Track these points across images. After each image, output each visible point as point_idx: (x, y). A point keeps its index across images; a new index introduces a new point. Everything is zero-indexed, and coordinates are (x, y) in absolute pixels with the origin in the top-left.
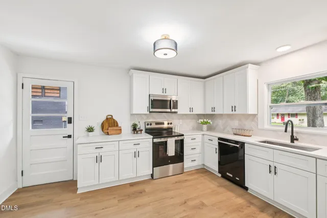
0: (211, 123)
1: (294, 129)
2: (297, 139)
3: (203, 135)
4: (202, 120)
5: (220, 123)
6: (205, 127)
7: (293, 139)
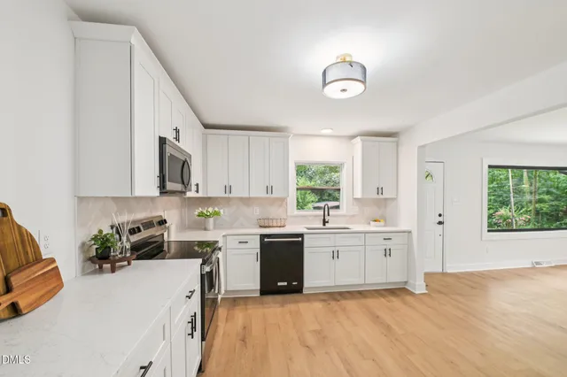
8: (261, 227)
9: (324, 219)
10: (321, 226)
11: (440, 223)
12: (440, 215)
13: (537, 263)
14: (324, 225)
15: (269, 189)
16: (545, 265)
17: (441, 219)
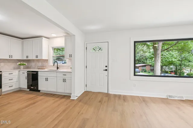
0: (26, 64)
1: (58, 65)
2: (59, 68)
3: (20, 71)
4: (20, 63)
5: (33, 64)
6: (22, 67)
7: (58, 68)
8: (38, 69)
9: (57, 67)
10: (56, 69)
11: (106, 70)
12: (106, 66)
13: (170, 96)
14: (57, 69)
15: (37, 57)
16: (176, 98)
17: (107, 68)
